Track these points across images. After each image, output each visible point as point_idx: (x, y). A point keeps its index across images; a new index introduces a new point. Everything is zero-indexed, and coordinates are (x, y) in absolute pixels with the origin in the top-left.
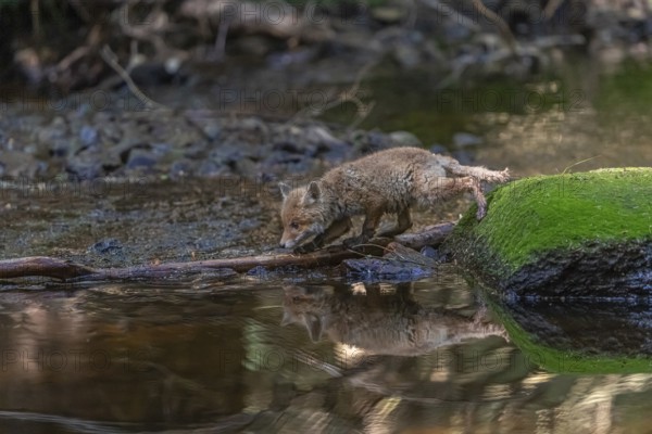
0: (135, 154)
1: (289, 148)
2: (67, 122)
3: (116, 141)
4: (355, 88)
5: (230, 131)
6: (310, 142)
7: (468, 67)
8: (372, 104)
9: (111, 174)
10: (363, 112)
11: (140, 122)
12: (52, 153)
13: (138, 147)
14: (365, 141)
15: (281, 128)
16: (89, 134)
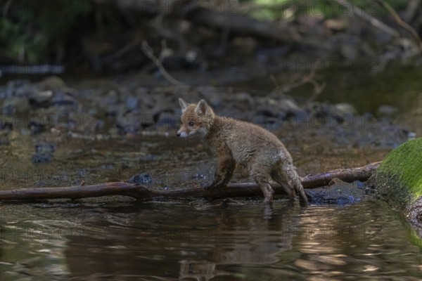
0: (163, 116)
1: (267, 114)
2: (118, 93)
3: (150, 107)
4: (312, 74)
5: (227, 101)
6: (282, 110)
7: (390, 62)
8: (324, 85)
9: (147, 129)
10: (318, 90)
11: (168, 94)
12: (107, 114)
13: (166, 111)
14: (319, 109)
15: (262, 100)
16: (132, 102)
